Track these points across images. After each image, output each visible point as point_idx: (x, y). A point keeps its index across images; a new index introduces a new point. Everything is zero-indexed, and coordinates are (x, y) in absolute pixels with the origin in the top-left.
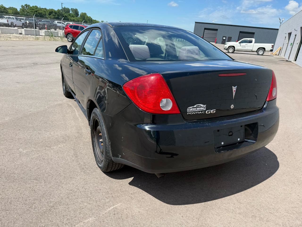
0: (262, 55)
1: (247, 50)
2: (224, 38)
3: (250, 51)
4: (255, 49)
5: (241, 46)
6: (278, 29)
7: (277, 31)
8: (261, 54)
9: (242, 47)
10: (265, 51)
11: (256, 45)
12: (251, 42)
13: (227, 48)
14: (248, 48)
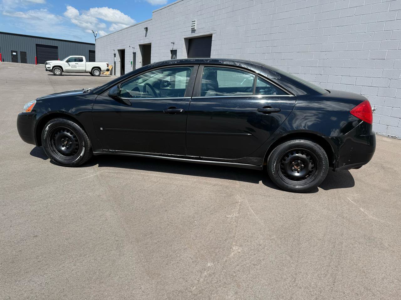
0: (99, 76)
1: (79, 70)
2: (14, 54)
3: (84, 71)
4: (89, 69)
5: (70, 66)
6: (94, 44)
7: (93, 46)
8: (98, 74)
9: (72, 67)
10: (101, 71)
11: (89, 64)
12: (81, 60)
13: (51, 68)
14: (79, 68)
